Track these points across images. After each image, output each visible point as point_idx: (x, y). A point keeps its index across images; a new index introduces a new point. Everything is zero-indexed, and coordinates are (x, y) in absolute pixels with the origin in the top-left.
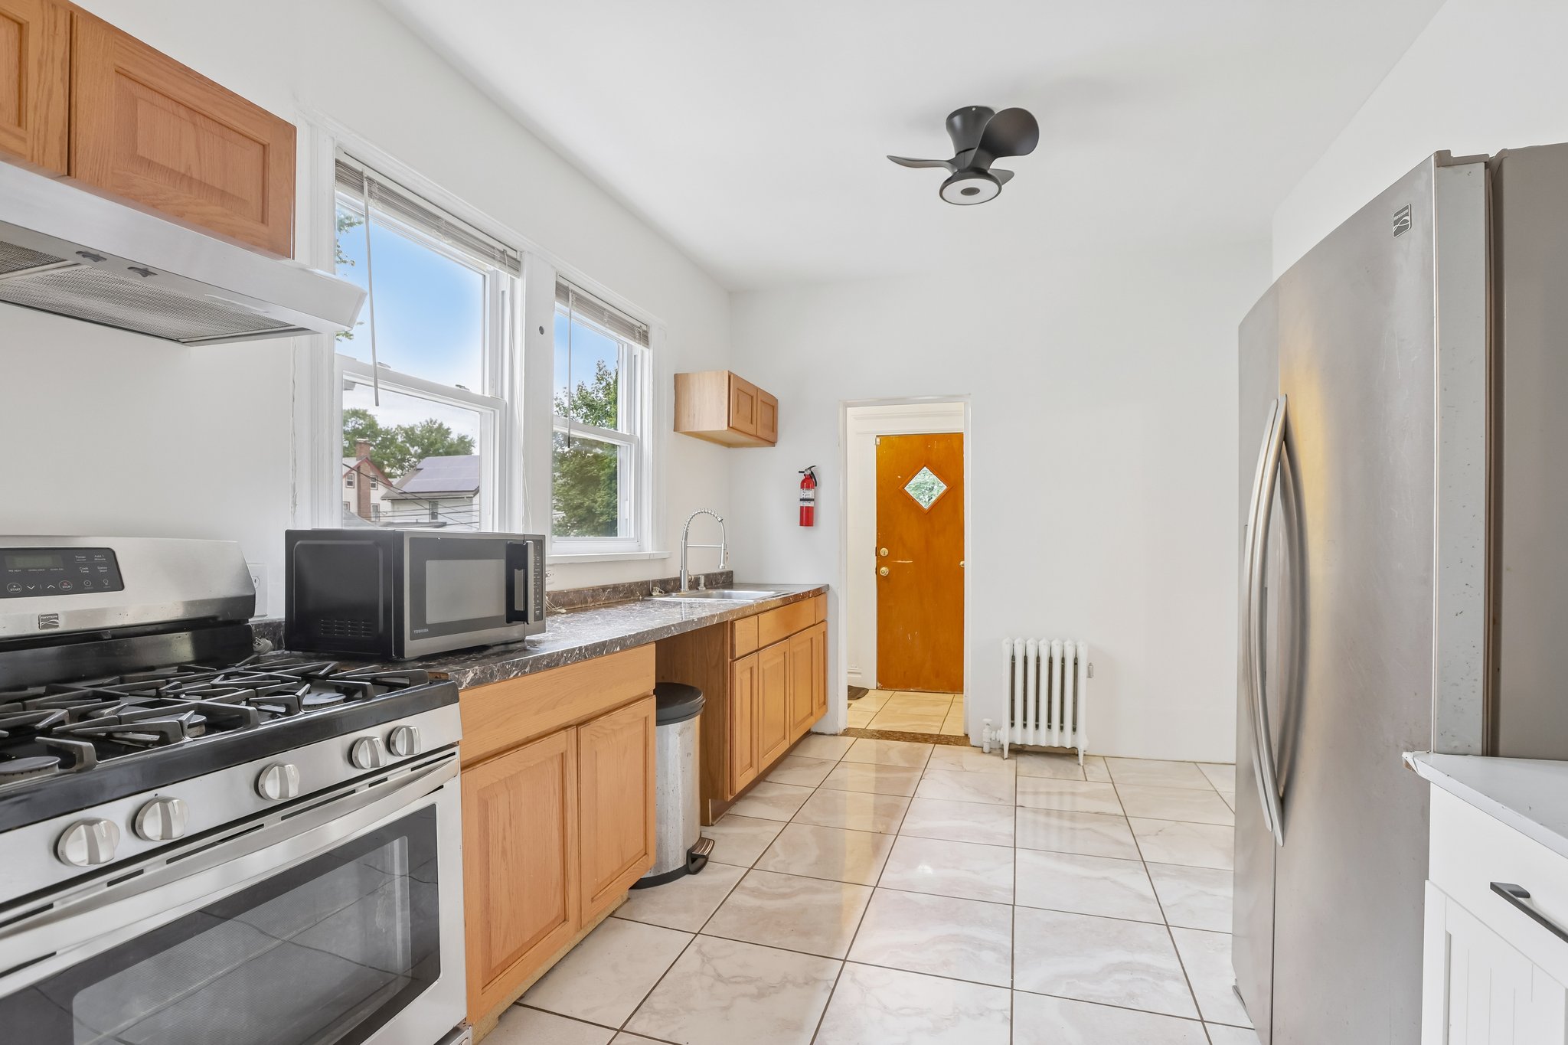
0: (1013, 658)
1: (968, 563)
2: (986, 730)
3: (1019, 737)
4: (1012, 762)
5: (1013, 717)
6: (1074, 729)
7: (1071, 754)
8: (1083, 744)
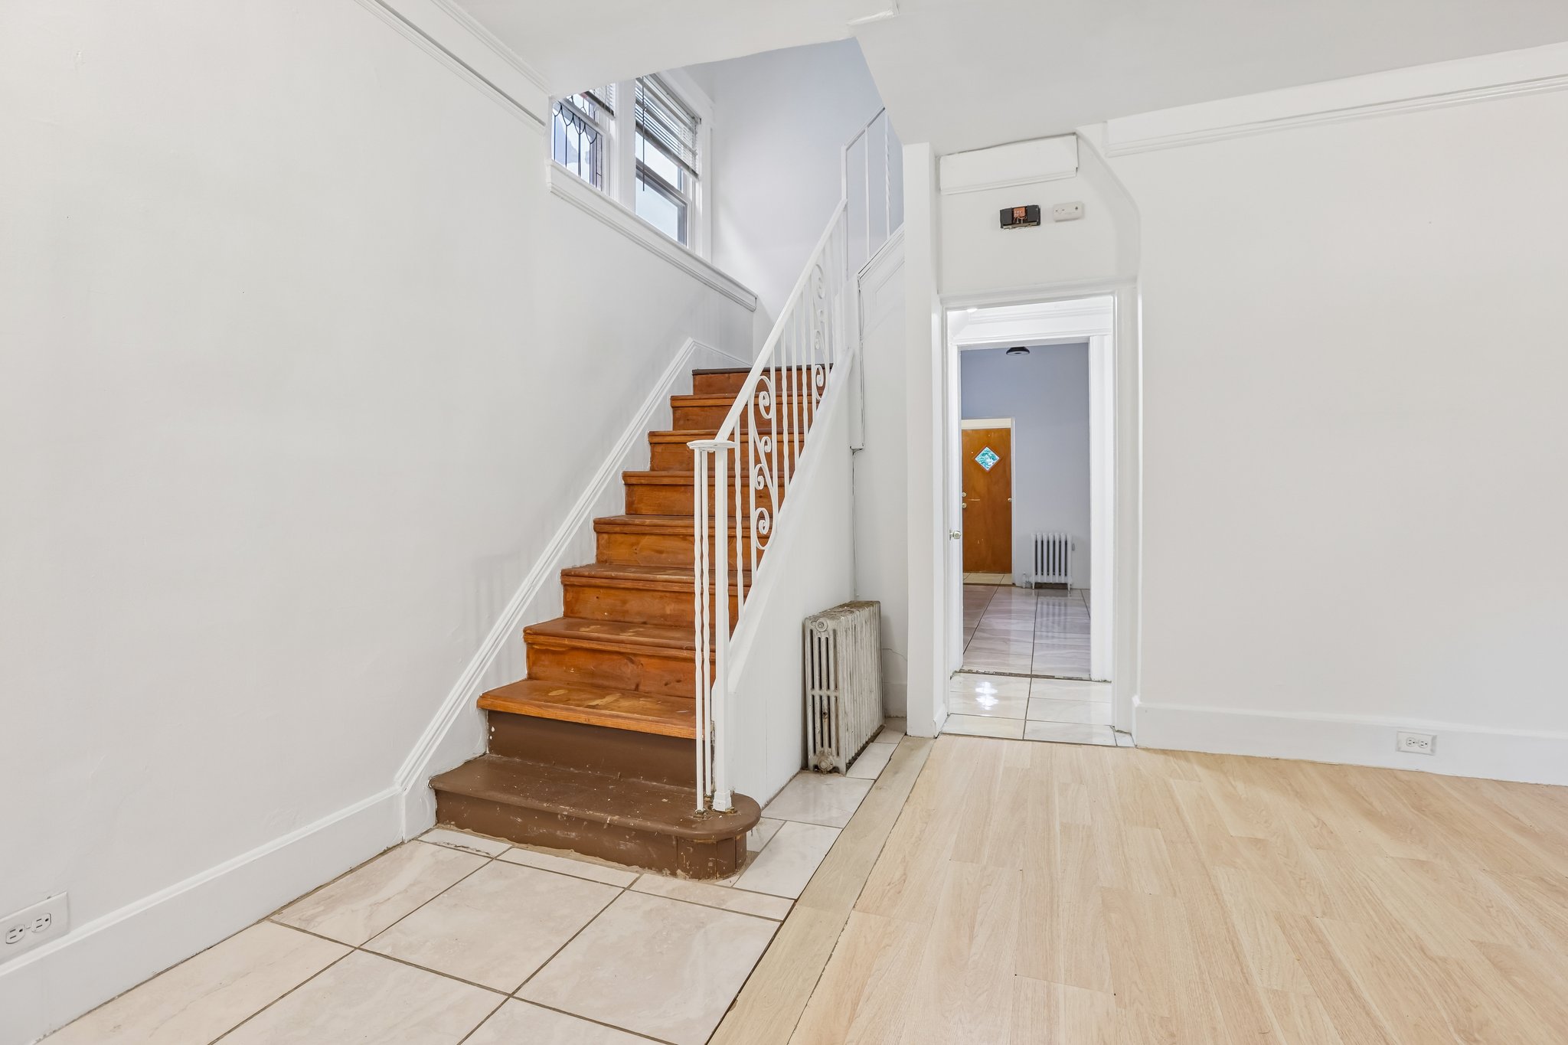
0: (1036, 542)
1: (1014, 500)
2: (1024, 577)
3: (1040, 579)
4: (1037, 590)
5: (1036, 571)
6: (1066, 575)
7: (1063, 587)
8: (1069, 580)
